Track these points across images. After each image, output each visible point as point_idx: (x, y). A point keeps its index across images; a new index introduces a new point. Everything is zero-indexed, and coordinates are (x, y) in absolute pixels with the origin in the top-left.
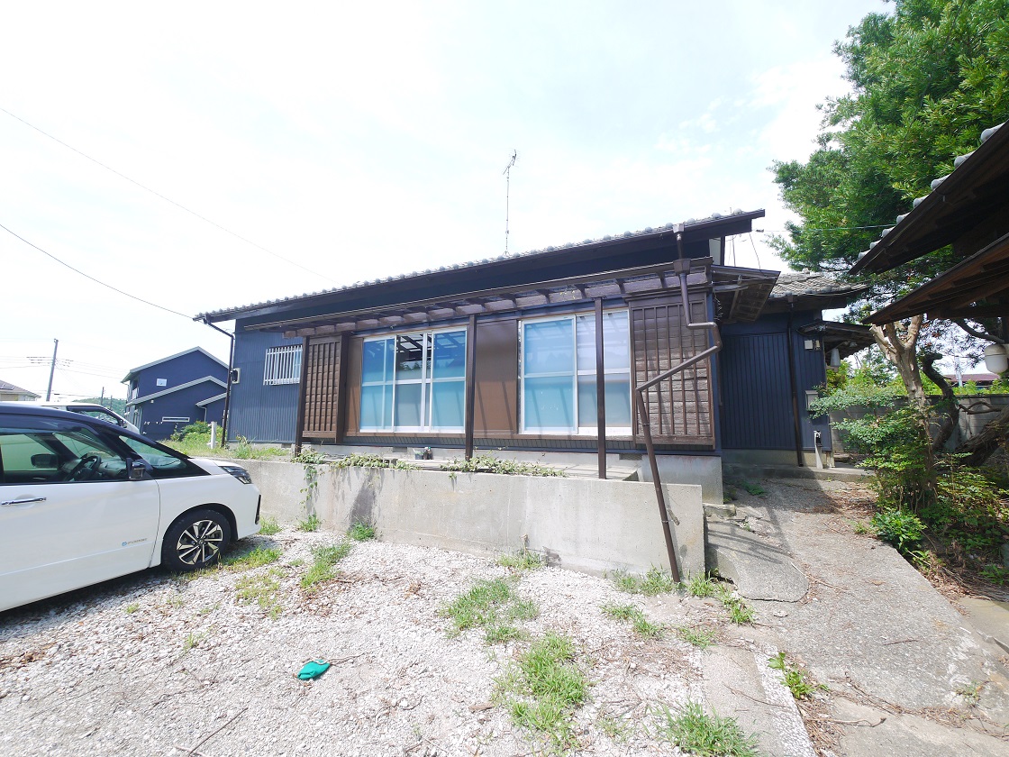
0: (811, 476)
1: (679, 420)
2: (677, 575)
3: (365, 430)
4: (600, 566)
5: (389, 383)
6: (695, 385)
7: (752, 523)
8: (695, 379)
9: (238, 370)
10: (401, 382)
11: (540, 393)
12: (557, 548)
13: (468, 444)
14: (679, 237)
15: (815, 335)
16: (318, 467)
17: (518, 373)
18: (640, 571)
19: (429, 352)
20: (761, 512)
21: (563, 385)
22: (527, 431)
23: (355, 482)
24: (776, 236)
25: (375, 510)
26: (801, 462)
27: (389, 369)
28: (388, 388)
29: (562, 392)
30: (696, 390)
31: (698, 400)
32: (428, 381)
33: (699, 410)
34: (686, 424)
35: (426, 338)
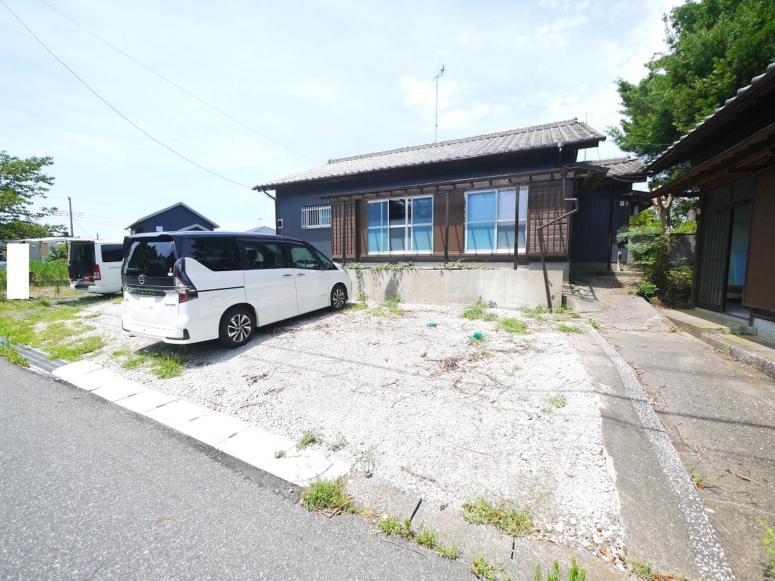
0: (614, 274)
1: (551, 243)
2: (550, 305)
3: (371, 253)
4: (516, 306)
5: (385, 227)
6: (561, 227)
7: (582, 292)
8: (561, 224)
9: (281, 220)
10: (392, 227)
11: (476, 232)
12: (494, 300)
13: (446, 259)
14: (560, 149)
15: (626, 198)
16: (363, 271)
17: (464, 221)
18: (533, 306)
19: (409, 208)
20: (587, 288)
21: (489, 228)
22: (469, 251)
23: (386, 277)
24: (614, 128)
25: (399, 290)
26: (609, 268)
27: (385, 219)
28: (385, 230)
29: (488, 231)
30: (561, 229)
31: (561, 234)
32: (409, 226)
33: (562, 239)
34: (554, 246)
35: (408, 201)
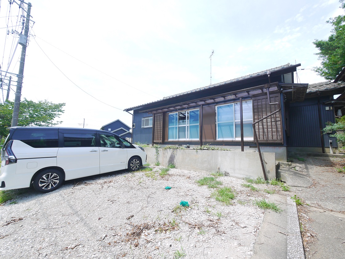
0: (327, 156)
1: (270, 135)
2: (266, 179)
3: (170, 140)
4: (242, 176)
5: (176, 126)
6: (276, 123)
7: (297, 168)
8: (276, 121)
9: (134, 124)
10: (180, 126)
11: (223, 128)
12: (228, 171)
13: (201, 143)
14: (269, 76)
16: (159, 149)
17: (215, 122)
18: (255, 177)
19: (188, 117)
20: (303, 166)
21: (230, 125)
22: (218, 139)
23: (169, 153)
24: (318, 67)
25: (175, 160)
26: (324, 151)
27: (176, 123)
28: (176, 128)
29: (230, 127)
30: (276, 125)
31: (277, 128)
32: (188, 125)
33: (277, 131)
34: (272, 136)
35: (187, 113)
